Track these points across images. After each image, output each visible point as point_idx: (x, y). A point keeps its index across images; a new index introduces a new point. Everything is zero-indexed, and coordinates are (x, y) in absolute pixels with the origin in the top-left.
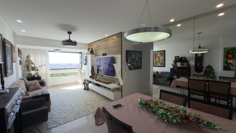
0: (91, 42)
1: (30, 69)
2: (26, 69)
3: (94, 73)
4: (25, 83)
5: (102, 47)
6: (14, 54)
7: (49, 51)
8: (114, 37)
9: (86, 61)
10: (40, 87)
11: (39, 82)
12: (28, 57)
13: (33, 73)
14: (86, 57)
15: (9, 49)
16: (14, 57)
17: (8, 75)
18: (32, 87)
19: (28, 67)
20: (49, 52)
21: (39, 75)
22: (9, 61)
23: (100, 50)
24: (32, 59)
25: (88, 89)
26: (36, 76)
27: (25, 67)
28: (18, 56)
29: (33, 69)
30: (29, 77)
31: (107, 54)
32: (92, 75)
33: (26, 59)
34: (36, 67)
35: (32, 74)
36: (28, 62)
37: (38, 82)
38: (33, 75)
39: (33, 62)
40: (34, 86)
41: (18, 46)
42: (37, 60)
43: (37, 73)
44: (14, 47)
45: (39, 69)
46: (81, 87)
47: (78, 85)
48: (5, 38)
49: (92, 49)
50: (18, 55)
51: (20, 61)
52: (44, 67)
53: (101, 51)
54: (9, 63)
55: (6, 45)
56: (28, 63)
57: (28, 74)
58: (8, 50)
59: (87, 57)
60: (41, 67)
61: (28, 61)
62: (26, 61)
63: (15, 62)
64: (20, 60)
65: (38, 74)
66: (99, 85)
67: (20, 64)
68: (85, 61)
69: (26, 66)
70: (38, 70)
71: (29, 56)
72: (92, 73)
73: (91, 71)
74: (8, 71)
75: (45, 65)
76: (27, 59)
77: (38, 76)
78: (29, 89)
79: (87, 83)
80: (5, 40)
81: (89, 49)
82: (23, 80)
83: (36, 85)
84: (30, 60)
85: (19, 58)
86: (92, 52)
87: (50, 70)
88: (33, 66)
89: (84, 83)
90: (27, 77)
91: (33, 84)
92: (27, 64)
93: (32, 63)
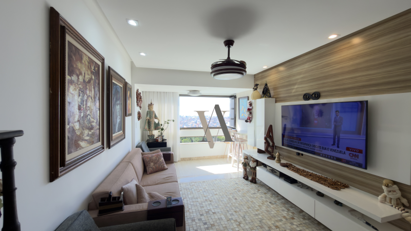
0: (265, 67)
1: (153, 126)
2: (147, 127)
3: (271, 144)
4: (142, 154)
5: (302, 76)
6: (129, 102)
7: (180, 95)
8: (356, 41)
9: (251, 113)
10: (164, 166)
11: (163, 154)
12: (151, 105)
13: (156, 133)
14: (251, 105)
15: (119, 90)
16: (129, 106)
17: (111, 144)
18: (152, 164)
19: (149, 123)
20: (180, 97)
21: (164, 138)
22: (118, 114)
23: (294, 84)
24: (155, 109)
25: (254, 181)
26: (160, 140)
27: (145, 123)
28: (136, 104)
29: (157, 126)
30: (151, 141)
31: (322, 94)
32: (267, 149)
33: (147, 110)
34: (160, 123)
35: (154, 136)
36: (150, 115)
37: (161, 153)
38: (155, 138)
39: (157, 115)
40: (155, 163)
41: (136, 87)
42: (162, 112)
43: (161, 134)
44: (130, 89)
45: (164, 128)
46: (235, 170)
47: (227, 163)
48: (111, 67)
49: (266, 85)
50: (137, 102)
51: (139, 113)
52: (171, 123)
53: (296, 87)
54: (119, 117)
55: (113, 81)
56: (150, 117)
57: (149, 136)
58: (117, 92)
59: (253, 105)
60: (168, 123)
61: (150, 113)
62: (147, 113)
63: (130, 115)
64: (140, 111)
65: (163, 136)
66: (292, 181)
67: (139, 119)
68: (248, 113)
69: (147, 122)
70: (162, 129)
71: (151, 103)
72: (267, 142)
73: (266, 139)
74: (113, 135)
75: (173, 121)
76: (149, 109)
77: (163, 140)
78: (147, 168)
79: (252, 164)
80: (111, 71)
81: (257, 85)
82: (140, 149)
83: (158, 160)
84: (153, 111)
85: (138, 107)
86: (266, 93)
87: (181, 129)
88: (156, 121)
89: (245, 165)
90: (148, 140)
91: (154, 158)
92: (148, 118)
93: (156, 117)
